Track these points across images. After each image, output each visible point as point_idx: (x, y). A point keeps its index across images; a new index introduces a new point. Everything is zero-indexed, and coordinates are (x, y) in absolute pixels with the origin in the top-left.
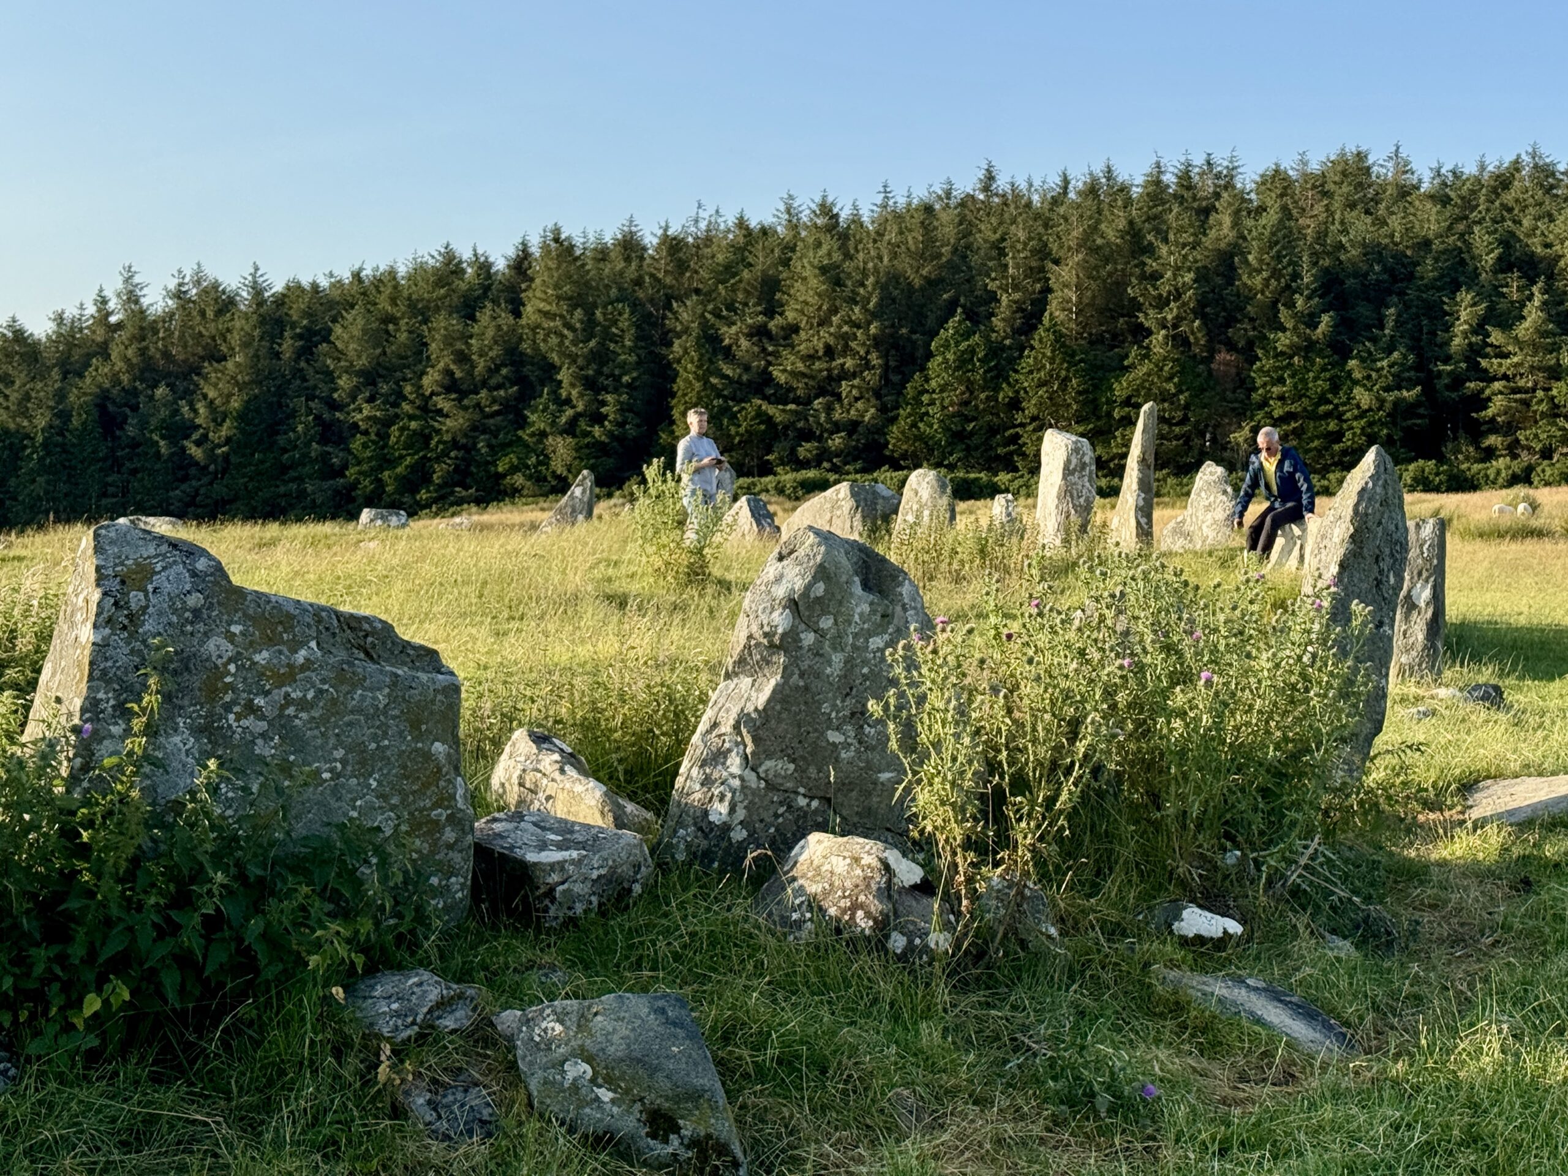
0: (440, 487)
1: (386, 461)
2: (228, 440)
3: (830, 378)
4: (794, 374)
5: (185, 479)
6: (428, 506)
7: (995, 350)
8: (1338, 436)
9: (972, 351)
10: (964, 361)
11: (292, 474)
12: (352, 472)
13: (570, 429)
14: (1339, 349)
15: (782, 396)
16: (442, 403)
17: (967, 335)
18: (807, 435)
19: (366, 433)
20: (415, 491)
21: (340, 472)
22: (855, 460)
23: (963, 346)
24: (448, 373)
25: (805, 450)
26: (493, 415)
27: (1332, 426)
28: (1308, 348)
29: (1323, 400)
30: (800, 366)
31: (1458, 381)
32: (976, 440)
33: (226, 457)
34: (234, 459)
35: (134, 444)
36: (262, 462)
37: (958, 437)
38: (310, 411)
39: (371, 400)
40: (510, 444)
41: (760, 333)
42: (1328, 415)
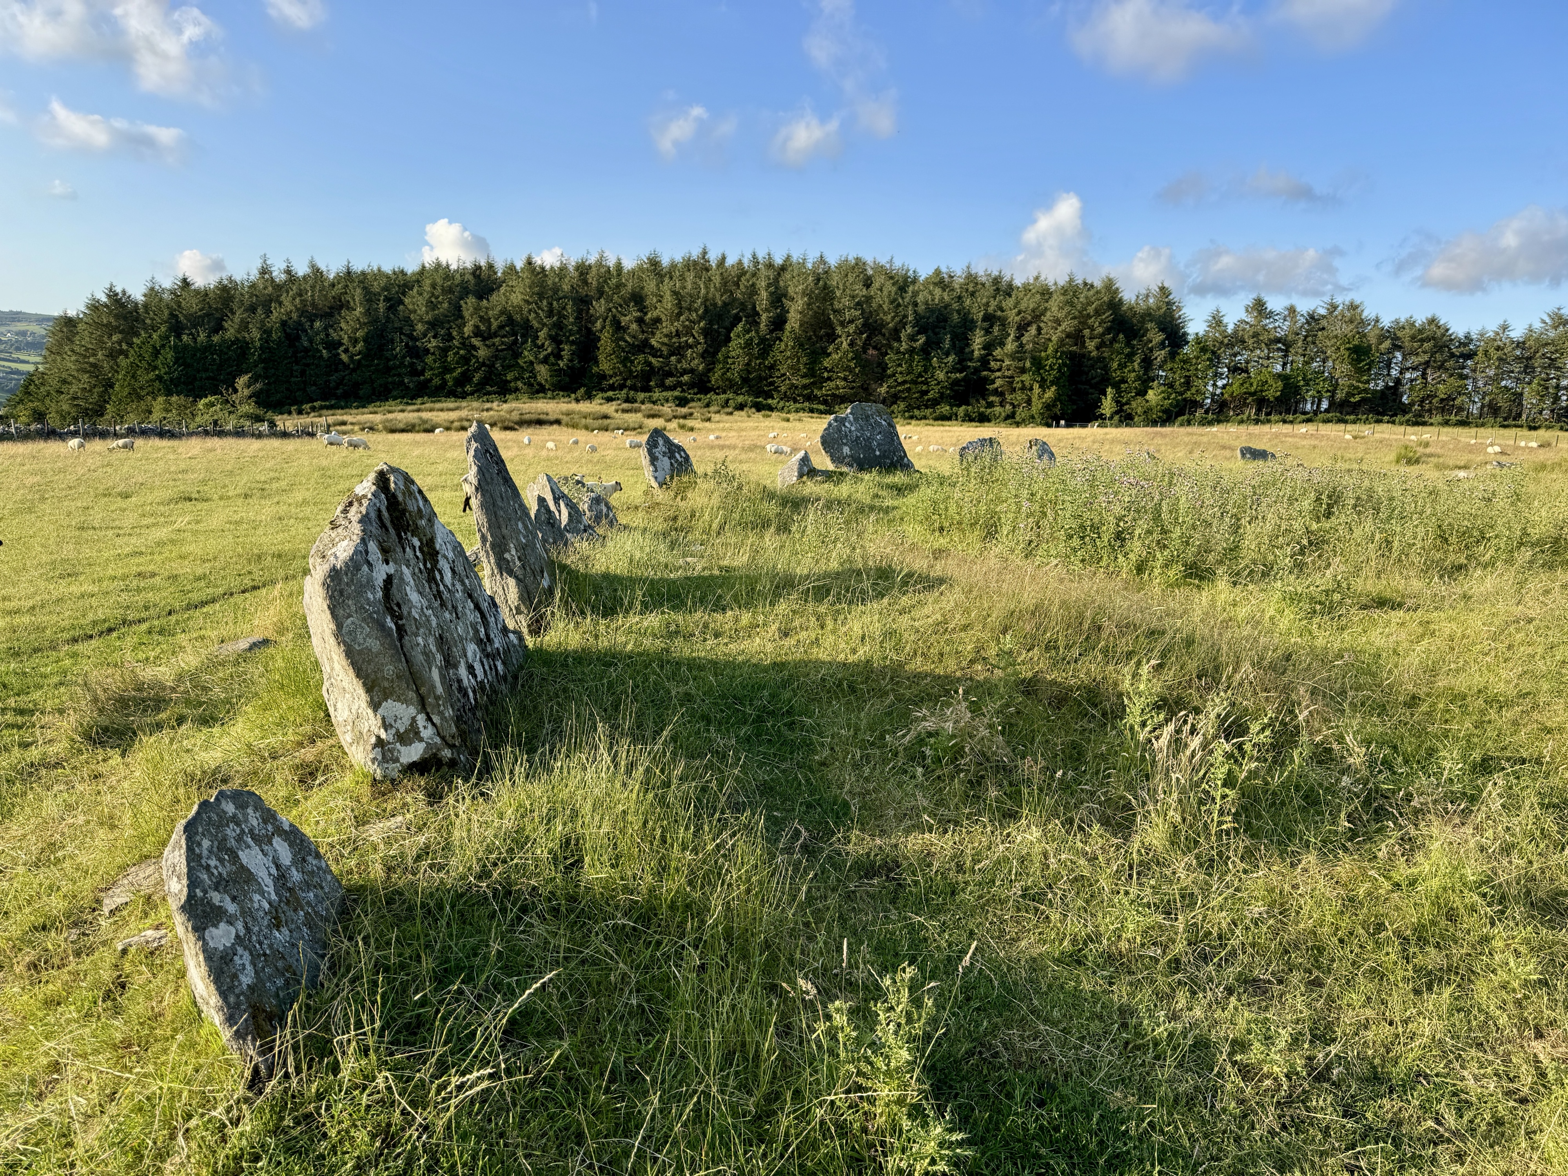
0: (477, 385)
1: (447, 369)
2: (360, 353)
3: (679, 347)
4: (663, 344)
5: (336, 371)
6: (472, 394)
7: (763, 340)
8: (926, 393)
9: (751, 339)
10: (749, 344)
11: (393, 372)
12: (428, 374)
13: (545, 361)
14: (925, 351)
15: (655, 352)
16: (476, 342)
17: (748, 331)
18: (670, 374)
19: (433, 354)
20: (463, 385)
21: (422, 373)
22: (693, 388)
23: (747, 337)
24: (477, 327)
25: (669, 381)
26: (503, 350)
27: (924, 388)
28: (912, 351)
29: (920, 375)
30: (666, 340)
31: (977, 371)
32: (754, 382)
33: (359, 361)
34: (363, 362)
35: (306, 350)
36: (378, 365)
37: (745, 380)
38: (402, 341)
39: (435, 337)
40: (513, 366)
41: (640, 321)
42: (922, 382)
